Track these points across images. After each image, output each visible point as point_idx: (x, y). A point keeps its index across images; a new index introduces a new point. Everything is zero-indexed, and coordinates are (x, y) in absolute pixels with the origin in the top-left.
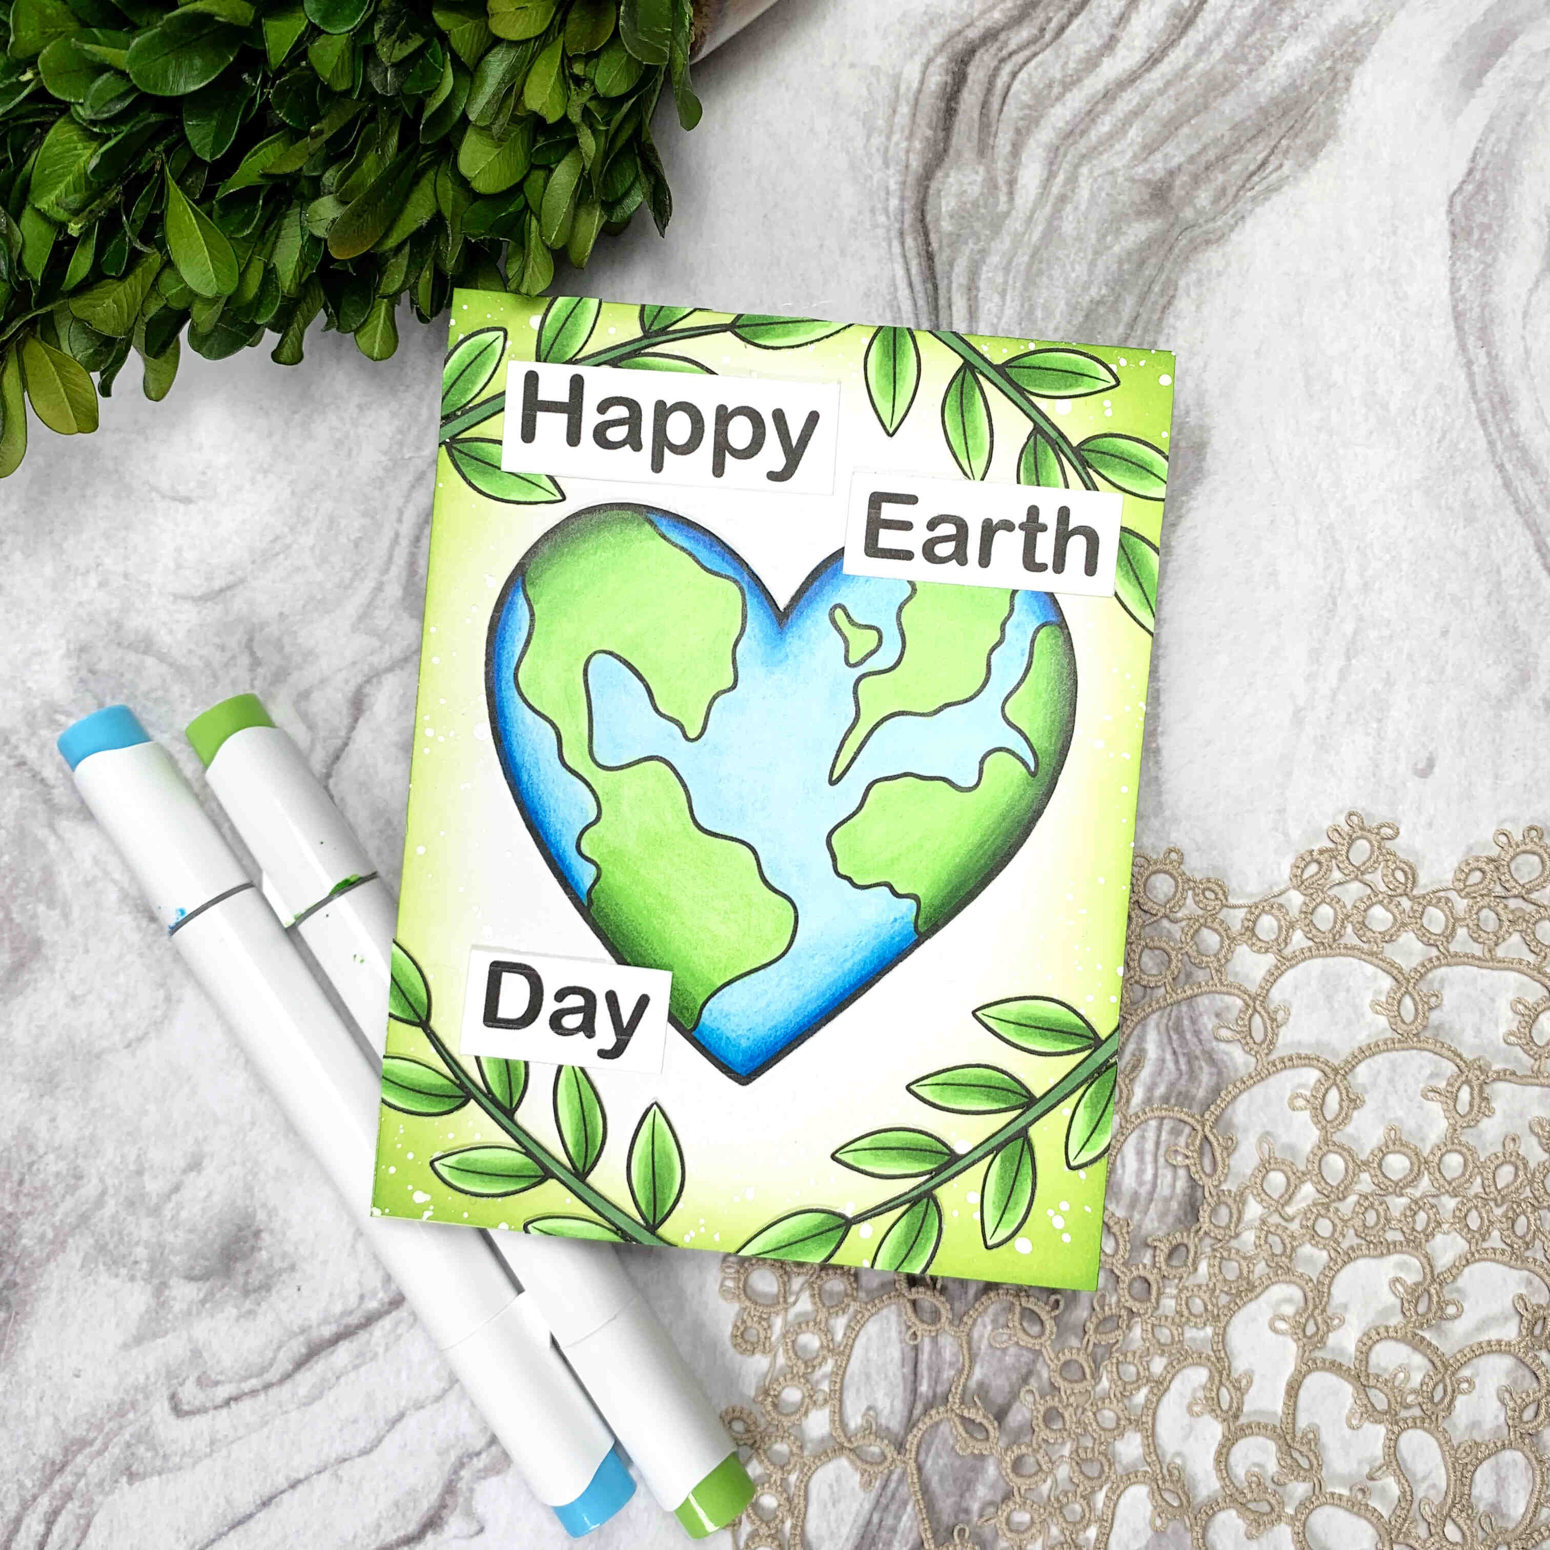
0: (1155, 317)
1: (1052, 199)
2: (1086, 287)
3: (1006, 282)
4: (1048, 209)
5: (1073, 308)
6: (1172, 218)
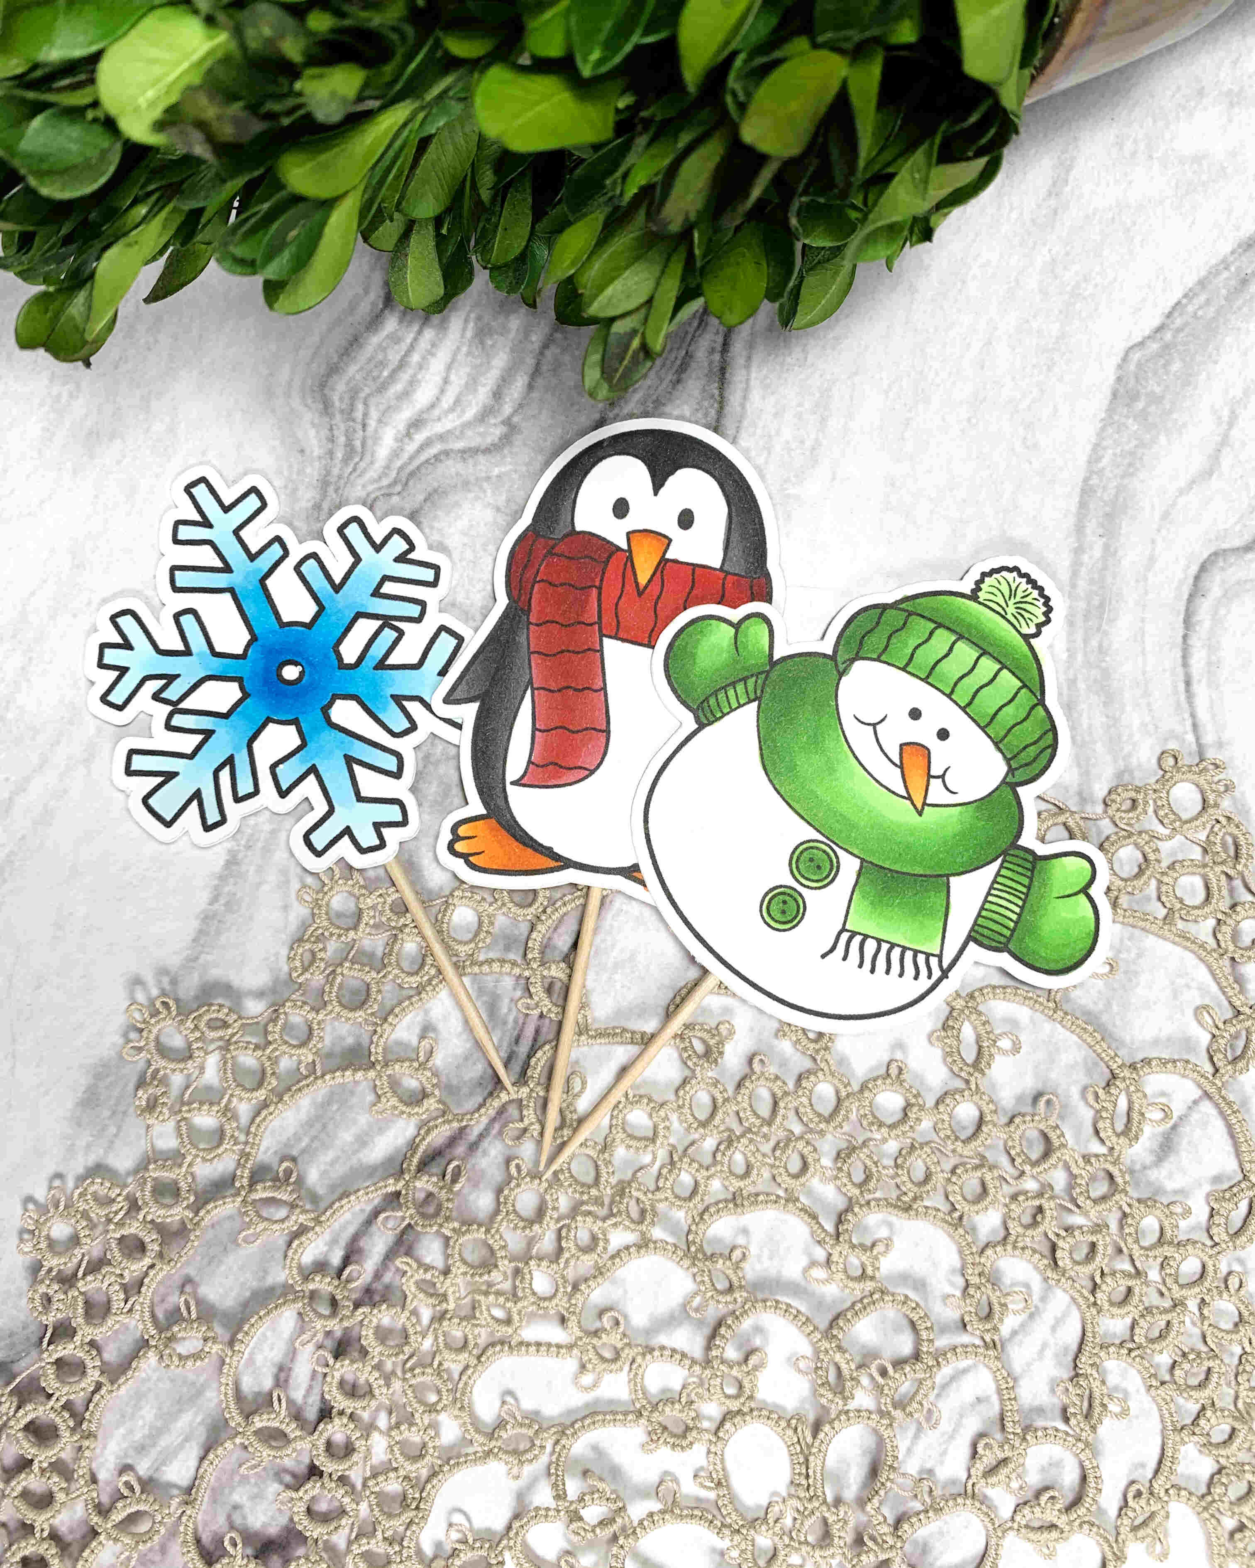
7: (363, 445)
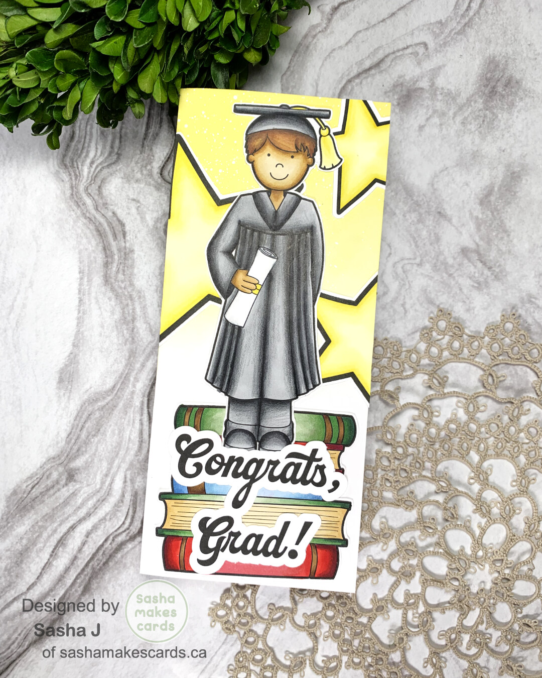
0: (74, 430)
1: (110, 475)
2: (99, 441)
3: (128, 444)
4: (112, 472)
5: (104, 434)
6: (67, 467)
7: (79, 173)
